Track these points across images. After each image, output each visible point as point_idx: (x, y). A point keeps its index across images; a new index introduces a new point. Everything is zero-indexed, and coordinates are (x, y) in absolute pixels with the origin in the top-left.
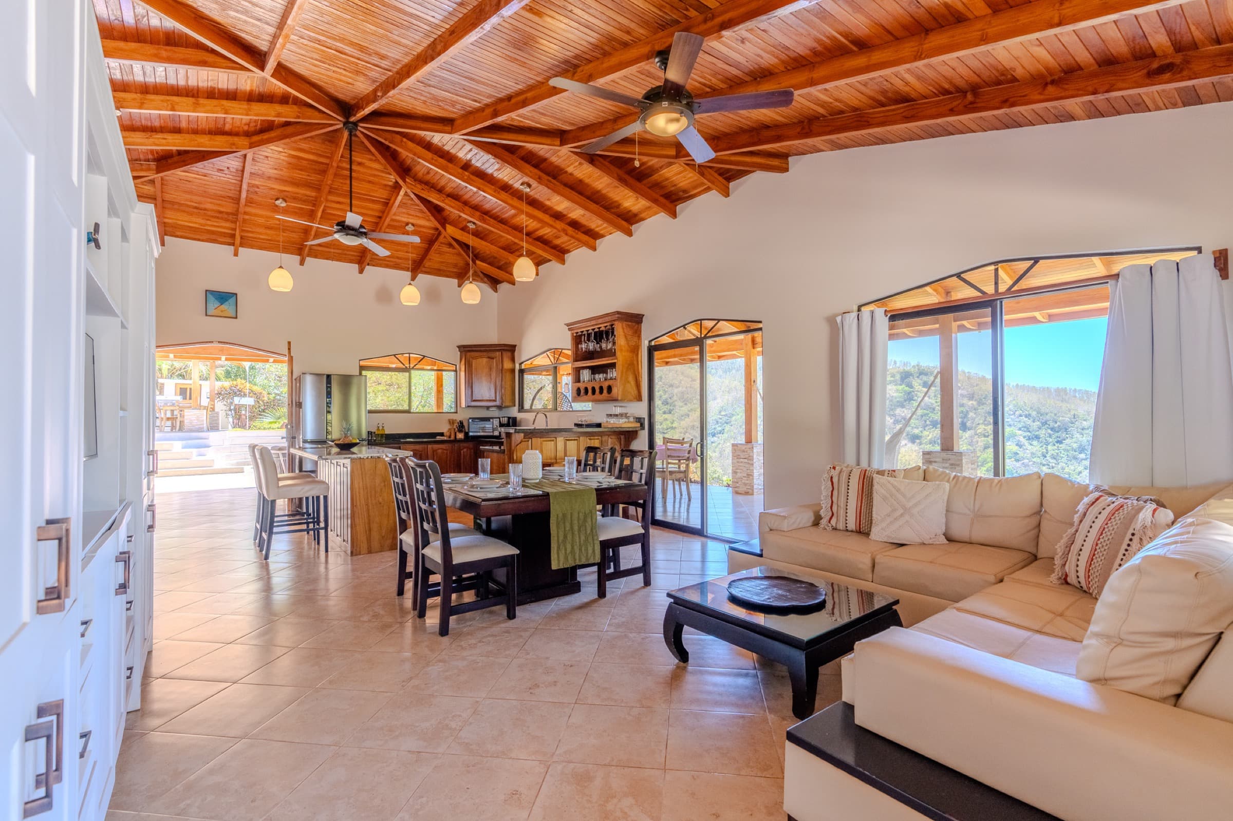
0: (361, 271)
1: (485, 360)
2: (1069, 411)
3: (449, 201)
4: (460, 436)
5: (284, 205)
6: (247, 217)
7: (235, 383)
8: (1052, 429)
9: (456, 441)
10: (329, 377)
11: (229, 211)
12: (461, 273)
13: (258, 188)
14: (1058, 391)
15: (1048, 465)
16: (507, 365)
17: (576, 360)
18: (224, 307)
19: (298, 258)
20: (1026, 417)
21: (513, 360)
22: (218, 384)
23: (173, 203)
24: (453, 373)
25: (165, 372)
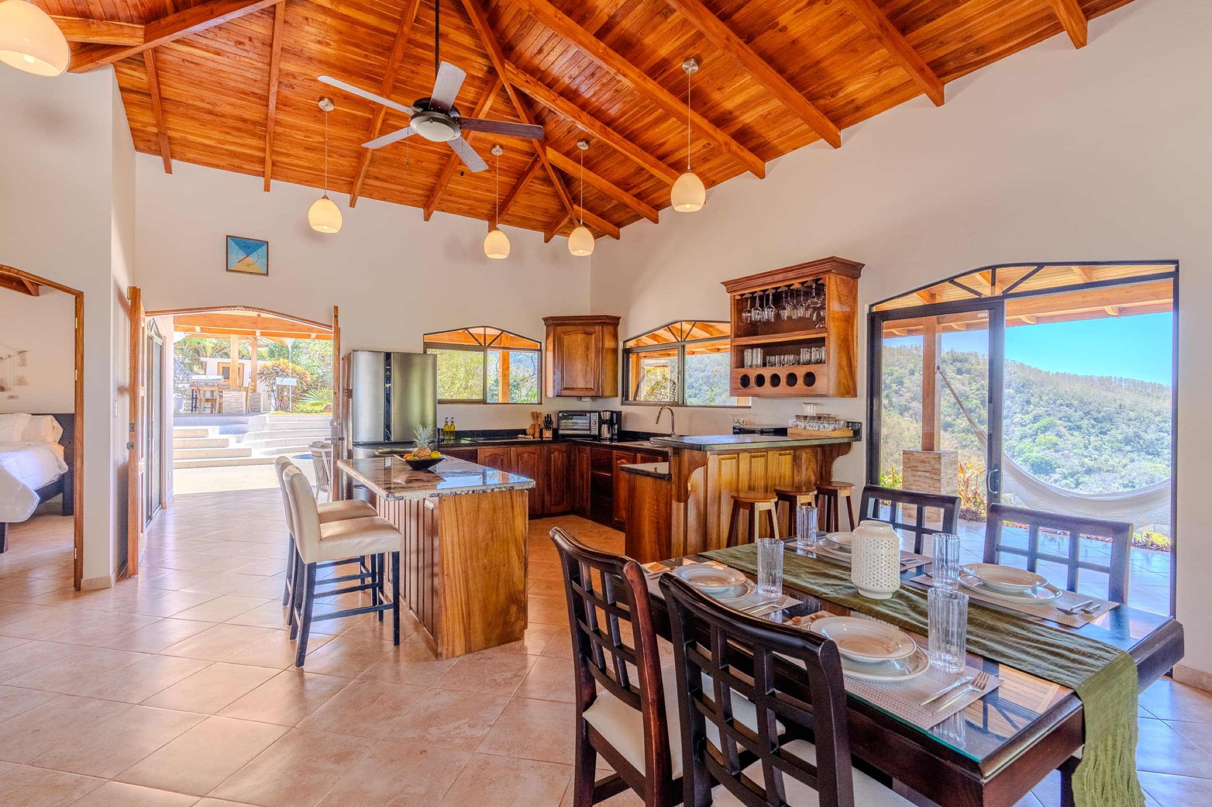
0: (427, 218)
1: (579, 337)
2: (1115, 400)
3: (561, 101)
4: (548, 434)
5: (330, 108)
6: (279, 129)
7: (278, 362)
8: (1095, 419)
9: (542, 442)
10: (388, 356)
11: (256, 119)
12: (550, 223)
13: (294, 77)
14: (1102, 380)
15: (1090, 456)
16: (609, 343)
17: (737, 336)
18: (252, 259)
19: (348, 197)
20: (1067, 406)
21: (615, 337)
22: (260, 364)
23: (178, 104)
24: (536, 355)
25: (209, 351)
